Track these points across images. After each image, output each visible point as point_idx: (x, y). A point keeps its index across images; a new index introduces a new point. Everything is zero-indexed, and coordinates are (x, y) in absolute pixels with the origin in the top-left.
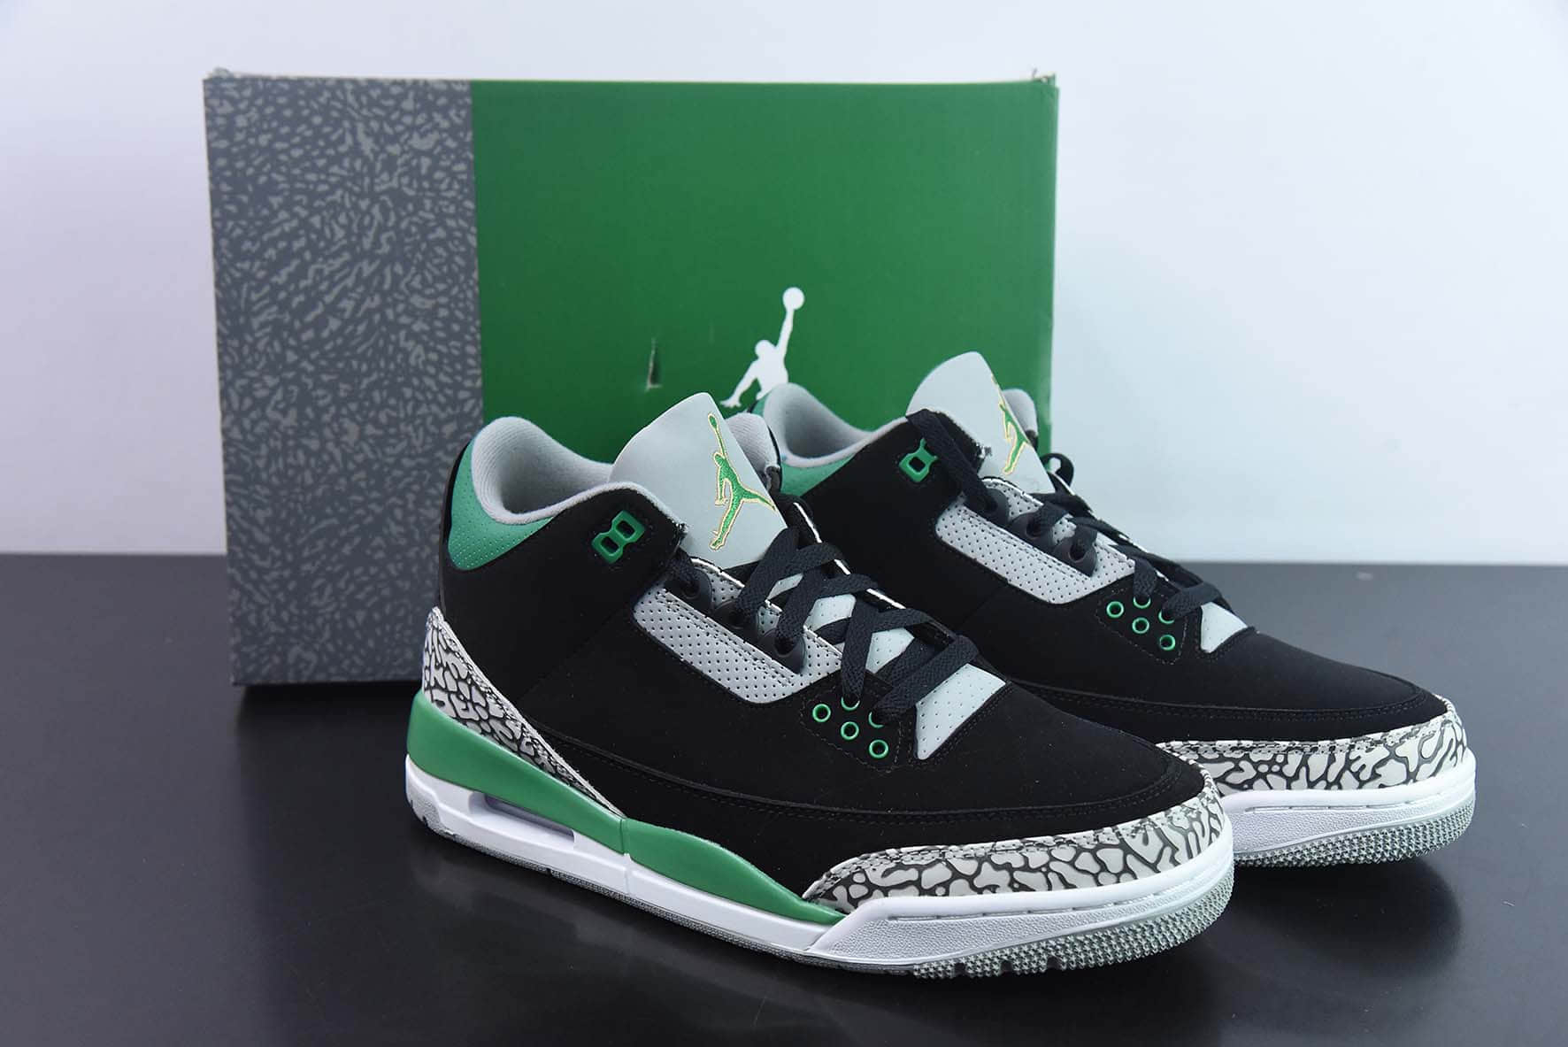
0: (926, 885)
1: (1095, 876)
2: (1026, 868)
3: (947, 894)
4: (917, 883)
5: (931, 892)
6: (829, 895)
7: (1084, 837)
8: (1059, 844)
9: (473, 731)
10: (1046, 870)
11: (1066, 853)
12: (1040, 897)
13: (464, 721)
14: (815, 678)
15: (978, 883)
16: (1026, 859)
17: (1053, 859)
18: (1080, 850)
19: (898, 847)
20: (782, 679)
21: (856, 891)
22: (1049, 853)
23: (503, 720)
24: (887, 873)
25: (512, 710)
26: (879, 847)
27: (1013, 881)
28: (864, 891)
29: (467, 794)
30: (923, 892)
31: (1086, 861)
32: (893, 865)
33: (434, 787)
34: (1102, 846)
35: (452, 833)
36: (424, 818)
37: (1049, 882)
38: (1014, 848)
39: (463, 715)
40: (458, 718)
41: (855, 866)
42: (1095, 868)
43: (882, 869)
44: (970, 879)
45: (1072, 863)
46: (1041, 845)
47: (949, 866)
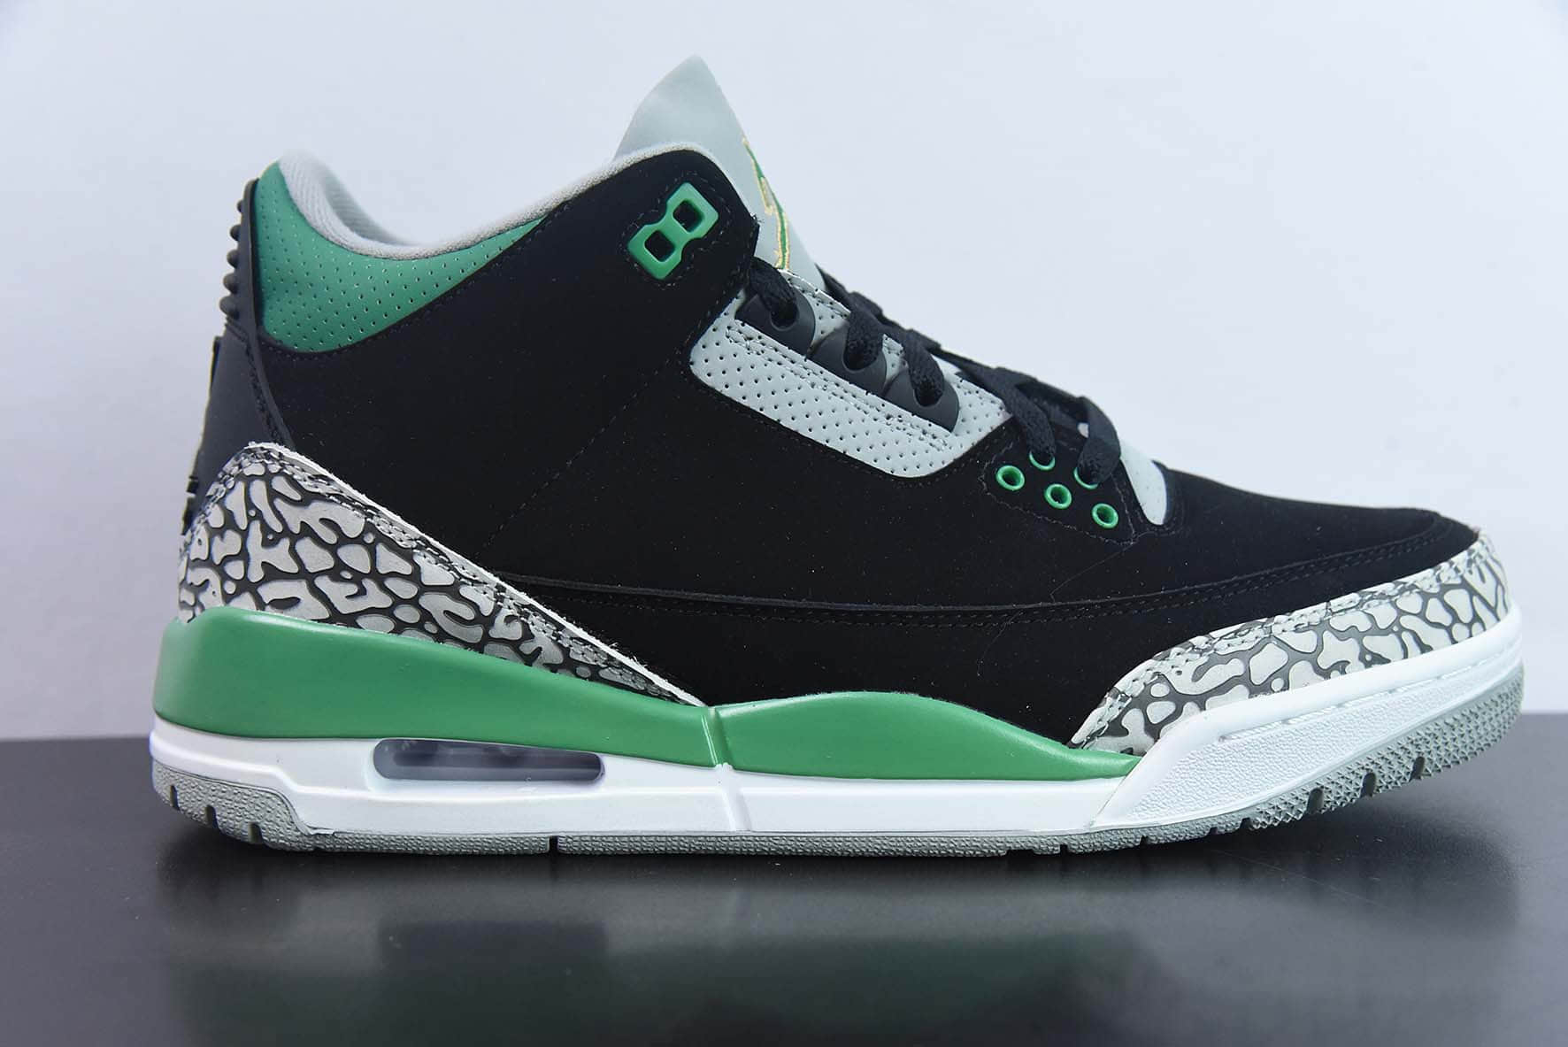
0: (1257, 679)
1: (1448, 629)
2: (1376, 631)
3: (1286, 687)
4: (1244, 679)
5: (1265, 688)
6: (1116, 729)
7: (1425, 578)
8: (1401, 592)
9: (375, 631)
10: (1396, 629)
11: (1411, 603)
12: (1398, 670)
13: (350, 620)
14: (977, 436)
15: (1324, 662)
16: (1371, 617)
17: (1401, 613)
18: (1426, 596)
19: (1205, 632)
20: (934, 442)
21: (1157, 712)
22: (1394, 604)
23: (452, 591)
24: (1199, 674)
25: (470, 568)
26: (1180, 638)
27: (1364, 650)
28: (1169, 707)
29: (364, 751)
30: (1254, 690)
31: (1436, 611)
32: (1204, 659)
33: (277, 761)
34: (1446, 588)
35: (331, 832)
36: (255, 828)
37: (1404, 647)
38: (1353, 605)
39: (345, 607)
40: (335, 617)
41: (1151, 672)
42: (1446, 619)
43: (1189, 670)
44: (1312, 657)
45: (1421, 615)
46: (1383, 596)
47: (1283, 644)
